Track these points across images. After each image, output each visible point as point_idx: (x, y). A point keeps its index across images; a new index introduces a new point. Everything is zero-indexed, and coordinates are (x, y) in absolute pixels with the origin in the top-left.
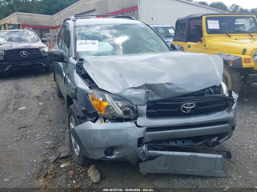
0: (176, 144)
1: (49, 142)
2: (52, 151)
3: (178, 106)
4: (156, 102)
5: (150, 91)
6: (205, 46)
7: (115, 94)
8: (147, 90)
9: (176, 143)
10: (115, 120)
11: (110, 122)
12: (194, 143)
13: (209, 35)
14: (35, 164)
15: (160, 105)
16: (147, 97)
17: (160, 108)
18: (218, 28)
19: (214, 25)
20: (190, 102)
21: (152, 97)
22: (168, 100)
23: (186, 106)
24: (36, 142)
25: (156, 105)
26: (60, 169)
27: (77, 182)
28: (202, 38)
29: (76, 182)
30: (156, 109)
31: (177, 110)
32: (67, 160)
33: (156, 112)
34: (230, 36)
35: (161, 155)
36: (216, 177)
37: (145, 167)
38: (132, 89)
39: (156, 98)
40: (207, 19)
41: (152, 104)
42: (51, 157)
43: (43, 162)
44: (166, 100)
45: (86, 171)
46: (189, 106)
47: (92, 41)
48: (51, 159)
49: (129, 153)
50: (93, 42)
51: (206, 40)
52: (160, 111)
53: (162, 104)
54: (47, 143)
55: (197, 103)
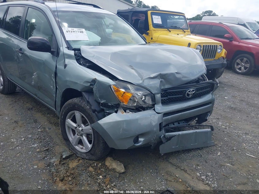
0: (179, 125)
1: (36, 145)
2: (47, 153)
3: (183, 93)
4: (167, 90)
5: (163, 80)
6: (152, 39)
7: (138, 84)
8: (161, 80)
9: (174, 124)
10: (135, 110)
11: (130, 113)
12: (186, 123)
13: (155, 29)
14: (39, 171)
15: (170, 92)
16: (160, 86)
17: (170, 95)
18: (161, 23)
19: (157, 20)
20: (192, 88)
21: (164, 85)
22: (176, 88)
23: (190, 91)
24: (17, 148)
25: (167, 93)
26: (73, 169)
27: (104, 176)
28: (148, 31)
29: (102, 176)
30: (167, 96)
31: (182, 96)
32: (72, 159)
33: (167, 99)
34: (170, 31)
35: (175, 136)
36: (208, 147)
37: (163, 149)
38: (149, 79)
39: (167, 86)
40: (152, 14)
41: (164, 92)
42: (53, 160)
43: (48, 166)
44: (174, 88)
45: (104, 165)
46: (192, 92)
47: (78, 30)
48: (54, 162)
49: (153, 138)
50: (81, 31)
51: (153, 33)
52: (169, 98)
53: (172, 92)
54: (33, 146)
55: (196, 88)
